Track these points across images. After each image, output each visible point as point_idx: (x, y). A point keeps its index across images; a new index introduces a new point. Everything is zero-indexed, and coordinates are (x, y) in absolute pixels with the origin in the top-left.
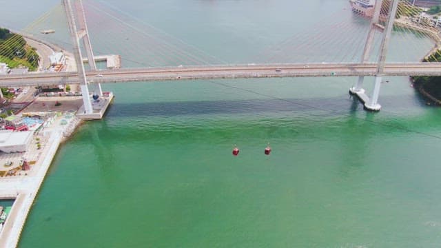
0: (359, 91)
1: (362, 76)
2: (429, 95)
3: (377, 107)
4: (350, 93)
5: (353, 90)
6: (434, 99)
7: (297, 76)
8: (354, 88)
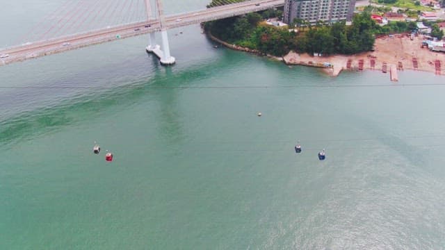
0: (154, 48)
1: (153, 33)
2: (216, 39)
3: (171, 60)
4: (148, 52)
5: (149, 48)
6: (220, 41)
7: (80, 47)
8: (149, 47)
